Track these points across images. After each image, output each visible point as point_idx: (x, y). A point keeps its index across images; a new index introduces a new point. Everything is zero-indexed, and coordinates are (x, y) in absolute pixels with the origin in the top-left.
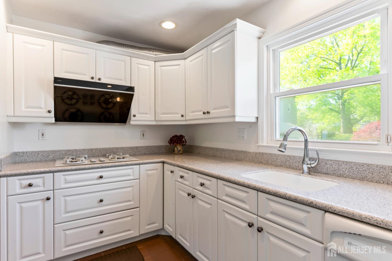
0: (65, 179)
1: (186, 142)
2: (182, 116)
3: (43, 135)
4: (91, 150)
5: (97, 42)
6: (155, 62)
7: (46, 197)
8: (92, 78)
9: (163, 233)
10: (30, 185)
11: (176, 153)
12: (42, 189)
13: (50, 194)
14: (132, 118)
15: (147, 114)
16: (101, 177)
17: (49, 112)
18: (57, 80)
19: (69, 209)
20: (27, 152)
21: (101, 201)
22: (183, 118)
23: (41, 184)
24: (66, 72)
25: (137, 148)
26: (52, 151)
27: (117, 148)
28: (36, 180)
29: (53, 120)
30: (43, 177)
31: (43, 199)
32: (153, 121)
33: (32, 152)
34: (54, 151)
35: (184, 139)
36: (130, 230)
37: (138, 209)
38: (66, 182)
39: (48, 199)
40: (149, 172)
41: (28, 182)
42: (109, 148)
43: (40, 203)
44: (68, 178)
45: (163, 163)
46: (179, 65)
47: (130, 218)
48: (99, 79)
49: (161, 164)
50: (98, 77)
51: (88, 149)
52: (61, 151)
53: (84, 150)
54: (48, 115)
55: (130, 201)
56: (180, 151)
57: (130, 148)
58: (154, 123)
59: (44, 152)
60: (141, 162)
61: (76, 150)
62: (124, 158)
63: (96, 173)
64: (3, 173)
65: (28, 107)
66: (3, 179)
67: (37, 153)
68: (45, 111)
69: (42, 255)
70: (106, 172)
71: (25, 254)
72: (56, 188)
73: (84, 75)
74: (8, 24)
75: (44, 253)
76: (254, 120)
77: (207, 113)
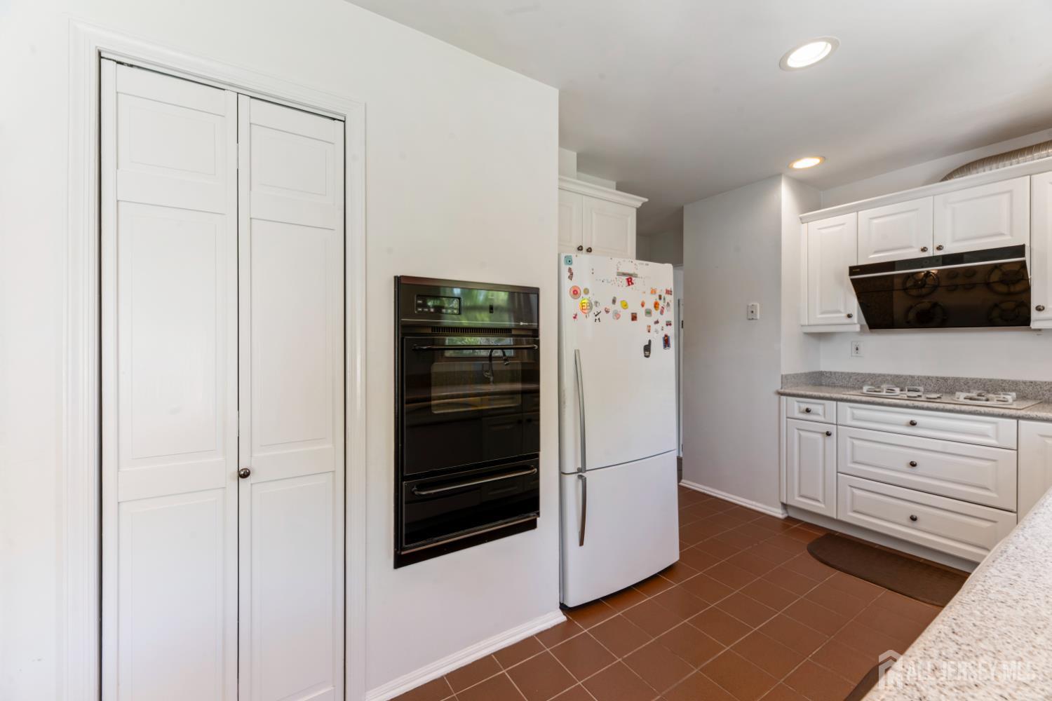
0: (853, 414)
3: (857, 349)
4: (945, 379)
5: (943, 180)
7: (825, 431)
8: (924, 250)
10: (808, 411)
12: (821, 419)
13: (832, 429)
14: (1034, 314)
16: (913, 424)
17: (849, 317)
18: (853, 270)
19: (858, 459)
20: (835, 373)
21: (913, 465)
23: (821, 412)
26: (869, 374)
28: (816, 407)
29: (857, 327)
30: (823, 404)
31: (823, 433)
33: (842, 373)
34: (874, 374)
38: (854, 418)
39: (828, 434)
41: (804, 406)
43: (819, 436)
44: (857, 412)
47: (988, 524)
48: (939, 248)
50: (937, 245)
51: (937, 377)
52: (884, 375)
54: (848, 320)
55: (985, 488)
59: (858, 374)
60: (1022, 412)
61: (912, 377)
62: (987, 400)
63: (906, 416)
64: (782, 391)
65: (823, 313)
66: (784, 398)
67: (850, 375)
68: (844, 315)
69: (823, 506)
70: (921, 418)
71: (803, 493)
72: (839, 423)
73: (911, 247)
74: (801, 215)
75: (824, 503)
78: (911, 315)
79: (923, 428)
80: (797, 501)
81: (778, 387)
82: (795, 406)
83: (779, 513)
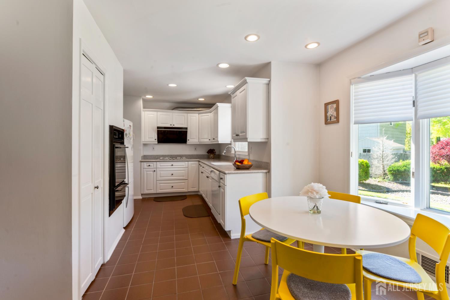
1: (215, 153)
3: (154, 148)
4: (172, 155)
6: (199, 114)
8: (171, 125)
9: (199, 194)
10: (149, 166)
11: (210, 158)
12: (152, 167)
13: (155, 169)
14: (188, 141)
15: (194, 139)
16: (172, 165)
17: (156, 139)
18: (158, 128)
19: (161, 176)
20: (148, 155)
21: (172, 174)
22: (210, 141)
23: (152, 166)
24: (161, 123)
25: (192, 155)
26: (157, 155)
27: (183, 155)
28: (151, 164)
29: (157, 143)
30: (153, 163)
31: (153, 171)
32: (197, 142)
33: (150, 155)
35: (214, 151)
36: (183, 189)
37: (187, 180)
38: (160, 166)
39: (155, 171)
40: (192, 165)
41: (148, 164)
43: (152, 172)
44: (161, 164)
45: (199, 161)
46: (209, 116)
47: (183, 184)
48: (174, 125)
49: (198, 162)
52: (160, 155)
53: (169, 155)
54: (155, 141)
55: (184, 176)
56: (212, 157)
57: (189, 155)
58: (198, 143)
59: (154, 155)
60: (189, 160)
61: (166, 155)
62: (183, 159)
63: (170, 164)
64: (142, 161)
65: (149, 138)
66: (142, 163)
67: (152, 156)
68: (154, 139)
69: (153, 191)
70: (174, 164)
71: (148, 189)
72: (157, 167)
73: (168, 124)
74: (144, 109)
75: (153, 190)
76: (229, 142)
77: (214, 139)
78: (163, 140)
79: (174, 166)
80: (146, 192)
81: (140, 160)
82: (145, 165)
83: (140, 197)
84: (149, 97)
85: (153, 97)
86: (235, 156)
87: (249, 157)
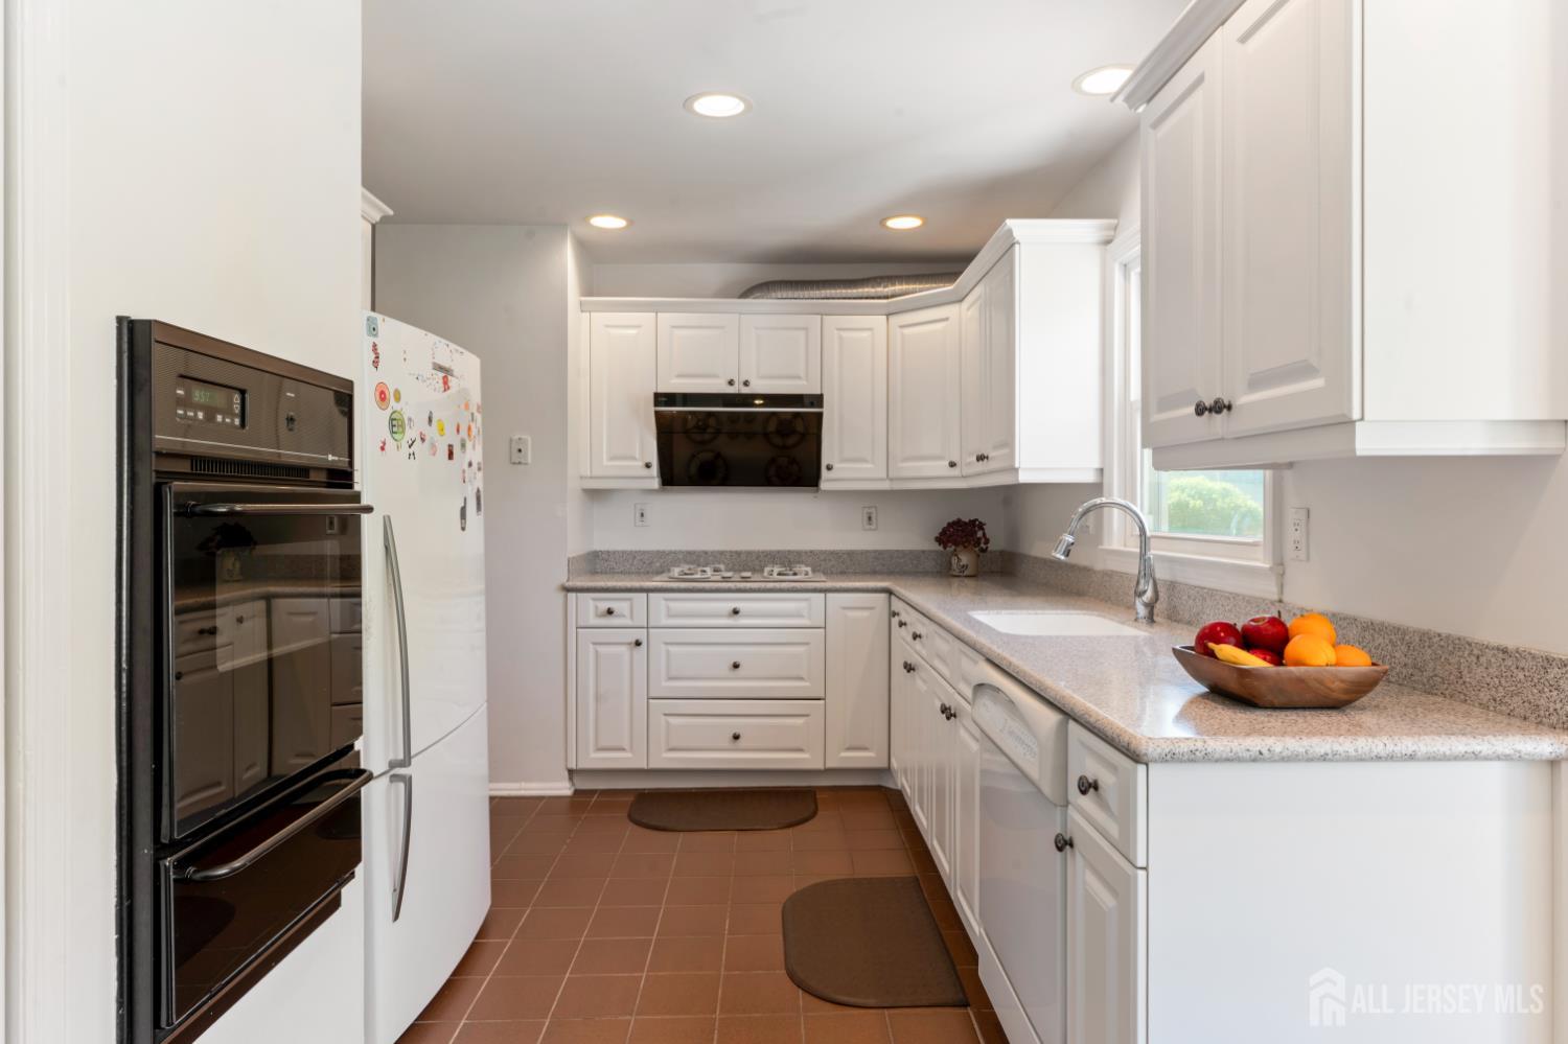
0: (668, 608)
1: (987, 541)
2: (952, 465)
3: (642, 515)
4: (738, 553)
5: (746, 294)
6: (888, 315)
7: (634, 640)
8: (731, 383)
9: (891, 785)
10: (611, 612)
11: (954, 573)
12: (627, 622)
13: (641, 635)
14: (824, 473)
15: (864, 460)
16: (736, 612)
17: (648, 466)
18: (662, 399)
19: (675, 672)
20: (614, 552)
21: (736, 666)
22: (955, 472)
23: (627, 612)
24: (680, 376)
25: (851, 554)
26: (658, 552)
27: (799, 553)
28: (619, 604)
29: (656, 483)
30: (630, 599)
31: (630, 644)
32: (882, 480)
33: (624, 552)
34: (664, 552)
35: (980, 534)
36: (800, 750)
37: (822, 702)
38: (670, 615)
39: (638, 643)
40: (851, 614)
41: (604, 606)
42: (779, 552)
43: (624, 649)
44: (677, 606)
45: (889, 592)
46: (947, 319)
47: (800, 721)
48: (746, 384)
49: (883, 596)
50: (743, 379)
51: (731, 552)
52: (675, 552)
53: (722, 553)
54: (646, 472)
55: (801, 679)
56: (965, 567)
57: (832, 553)
58: (886, 486)
59: (644, 552)
60: (829, 584)
61: (706, 553)
62: (795, 574)
63: (725, 603)
64: (570, 584)
65: (612, 458)
66: (572, 596)
67: (633, 555)
68: (640, 464)
69: (629, 755)
70: (745, 603)
71: (603, 743)
72: (651, 624)
73: (715, 376)
74: (583, 299)
75: (631, 749)
76: (1089, 477)
77: (981, 458)
78: (693, 470)
79: (750, 615)
80: (595, 759)
81: (562, 578)
82: (588, 607)
83: (564, 789)
84: (608, 222)
85: (631, 222)
86: (1146, 570)
87: (1281, 587)
